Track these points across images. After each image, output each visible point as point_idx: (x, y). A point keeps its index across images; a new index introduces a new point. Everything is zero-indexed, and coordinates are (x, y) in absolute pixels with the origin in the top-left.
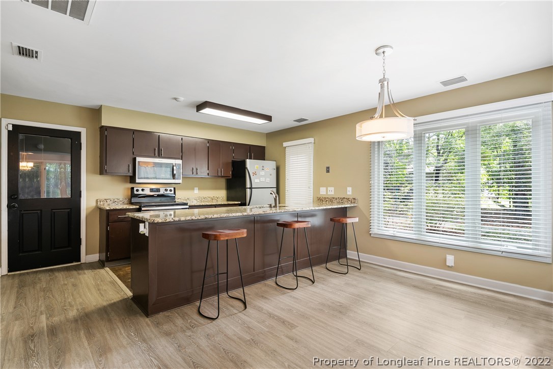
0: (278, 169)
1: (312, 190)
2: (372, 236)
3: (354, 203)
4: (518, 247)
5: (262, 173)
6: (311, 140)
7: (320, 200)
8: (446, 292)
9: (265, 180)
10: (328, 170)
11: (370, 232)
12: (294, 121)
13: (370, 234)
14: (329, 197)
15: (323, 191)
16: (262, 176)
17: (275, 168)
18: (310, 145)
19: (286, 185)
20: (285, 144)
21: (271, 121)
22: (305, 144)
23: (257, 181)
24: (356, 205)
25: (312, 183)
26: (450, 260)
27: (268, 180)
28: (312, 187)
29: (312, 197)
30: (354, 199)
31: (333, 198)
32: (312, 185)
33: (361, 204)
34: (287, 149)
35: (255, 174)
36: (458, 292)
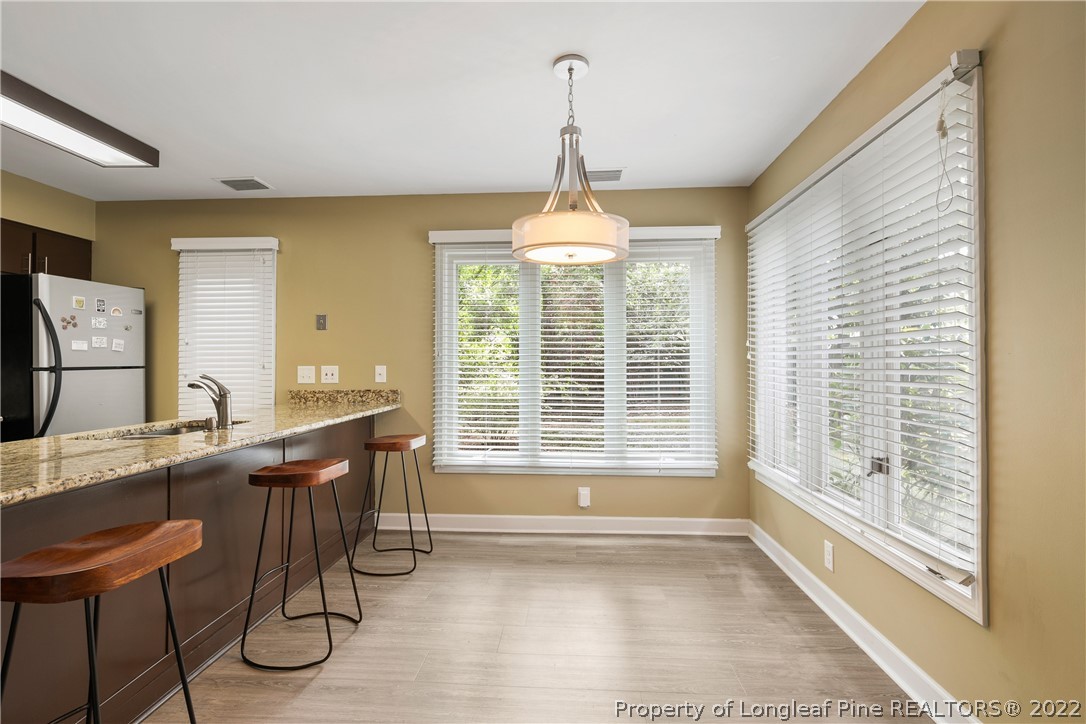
0: (149, 314)
1: (273, 372)
2: (436, 471)
3: (394, 401)
4: (677, 459)
5: (99, 322)
6: (272, 242)
7: (299, 399)
8: (599, 556)
9: (110, 343)
10: (321, 323)
11: (434, 464)
12: (224, 182)
13: (434, 468)
14: (326, 390)
15: (306, 376)
16: (99, 332)
17: (142, 309)
18: (268, 256)
19: (180, 360)
20: (177, 244)
21: (156, 164)
22: (254, 250)
23: (78, 345)
24: (399, 406)
25: (273, 354)
26: (585, 495)
27: (118, 344)
28: (273, 366)
29: (273, 390)
30: (395, 392)
31: (338, 392)
32: (273, 360)
33: (411, 403)
34: (183, 258)
35: (71, 322)
36: (613, 552)
